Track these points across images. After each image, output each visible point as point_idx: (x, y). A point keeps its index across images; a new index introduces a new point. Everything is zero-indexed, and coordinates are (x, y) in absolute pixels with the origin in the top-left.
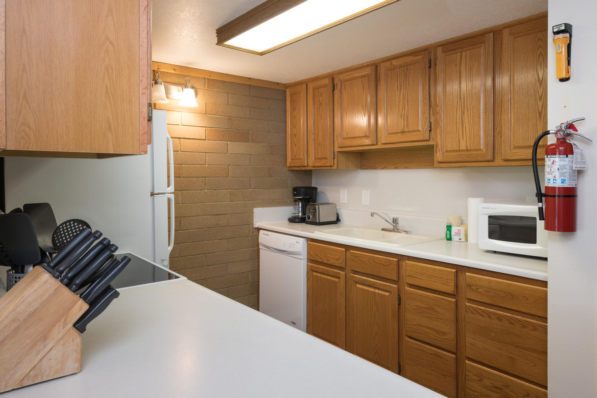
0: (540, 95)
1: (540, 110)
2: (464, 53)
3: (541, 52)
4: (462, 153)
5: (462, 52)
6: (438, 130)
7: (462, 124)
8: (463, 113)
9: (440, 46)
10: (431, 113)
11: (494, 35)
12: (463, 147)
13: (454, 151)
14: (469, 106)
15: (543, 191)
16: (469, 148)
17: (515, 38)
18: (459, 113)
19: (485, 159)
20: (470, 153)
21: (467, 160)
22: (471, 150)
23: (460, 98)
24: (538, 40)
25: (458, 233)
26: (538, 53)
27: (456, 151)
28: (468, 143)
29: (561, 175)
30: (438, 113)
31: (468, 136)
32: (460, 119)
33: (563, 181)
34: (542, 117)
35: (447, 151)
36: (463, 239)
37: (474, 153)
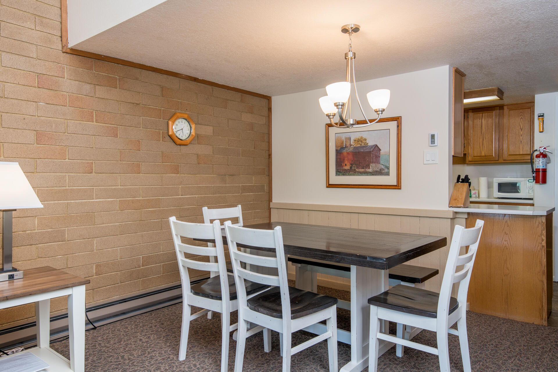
0: (521, 134)
1: (521, 140)
2: (484, 114)
3: (522, 118)
4: (482, 157)
5: (483, 113)
6: (469, 147)
7: (483, 145)
8: (483, 140)
9: (471, 109)
10: (465, 139)
11: (499, 108)
12: (483, 154)
13: (478, 156)
14: (486, 137)
15: (535, 170)
16: (486, 155)
17: (510, 110)
18: (481, 140)
19: (494, 160)
20: (486, 157)
21: (485, 160)
22: (487, 156)
23: (482, 133)
24: (521, 112)
25: (475, 194)
26: (521, 117)
27: (479, 156)
28: (486, 153)
29: (543, 164)
30: (469, 139)
31: (486, 150)
32: (482, 143)
33: (543, 167)
34: (522, 143)
35: (474, 156)
36: (478, 196)
37: (489, 157)
